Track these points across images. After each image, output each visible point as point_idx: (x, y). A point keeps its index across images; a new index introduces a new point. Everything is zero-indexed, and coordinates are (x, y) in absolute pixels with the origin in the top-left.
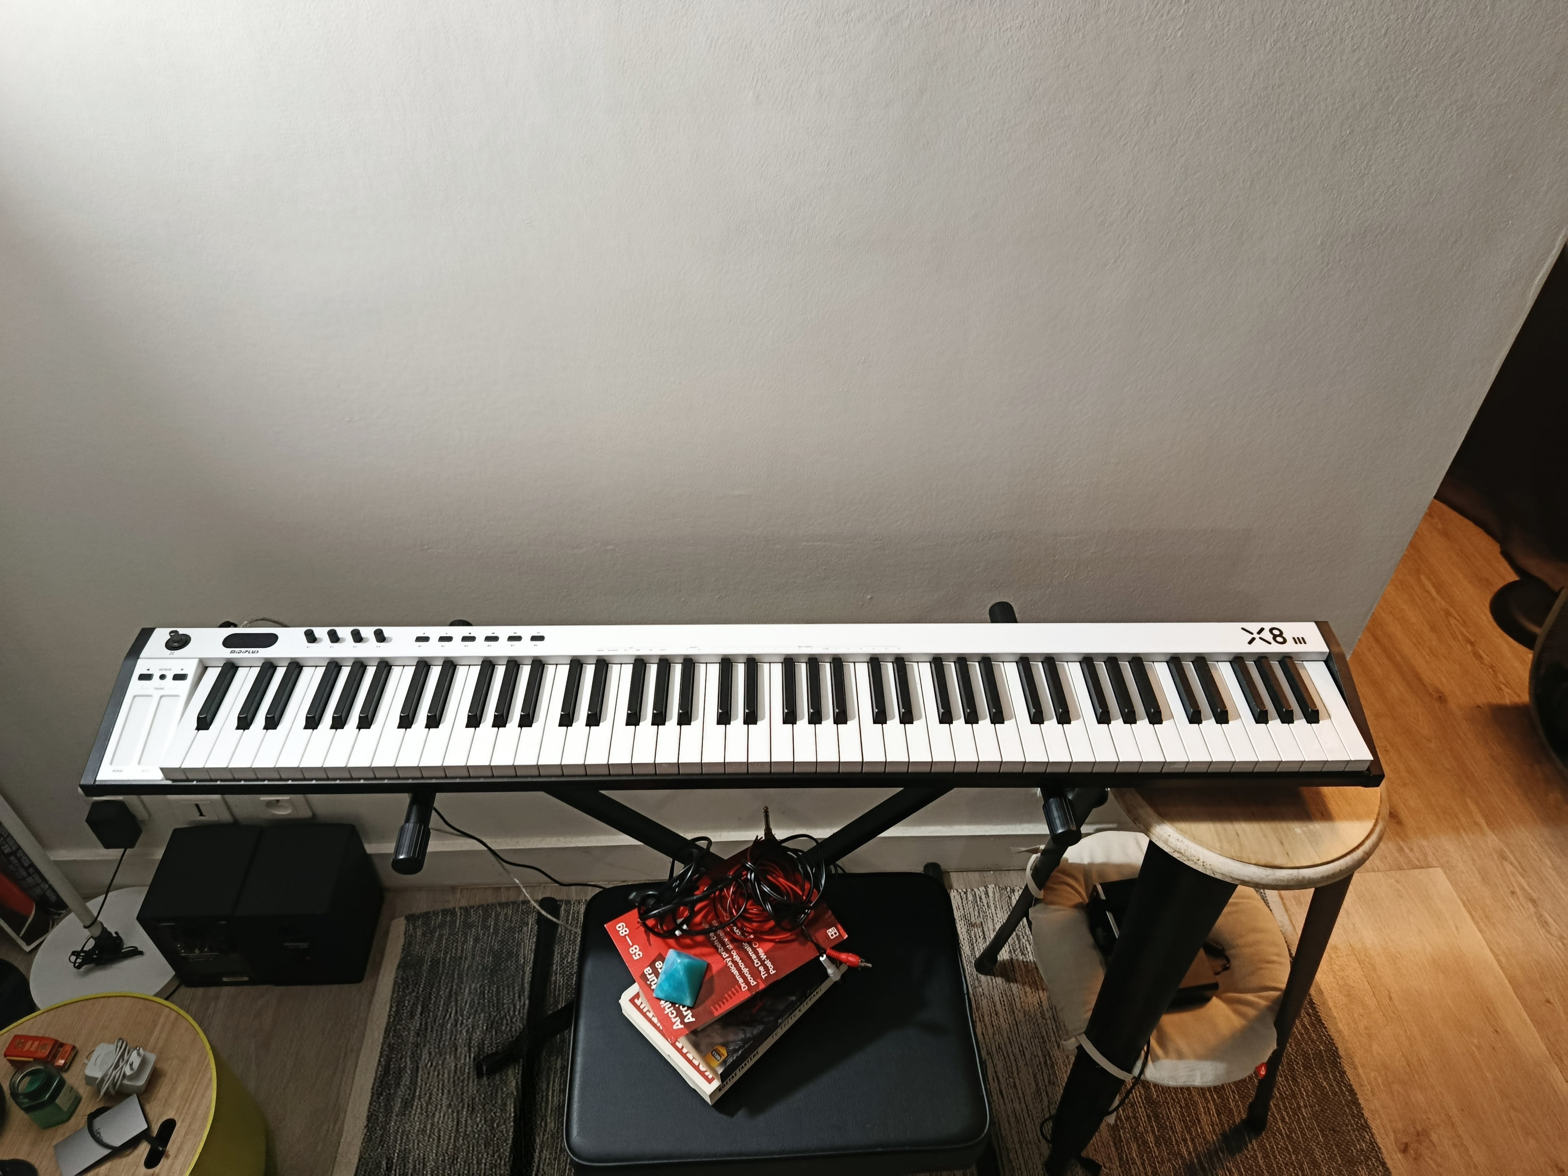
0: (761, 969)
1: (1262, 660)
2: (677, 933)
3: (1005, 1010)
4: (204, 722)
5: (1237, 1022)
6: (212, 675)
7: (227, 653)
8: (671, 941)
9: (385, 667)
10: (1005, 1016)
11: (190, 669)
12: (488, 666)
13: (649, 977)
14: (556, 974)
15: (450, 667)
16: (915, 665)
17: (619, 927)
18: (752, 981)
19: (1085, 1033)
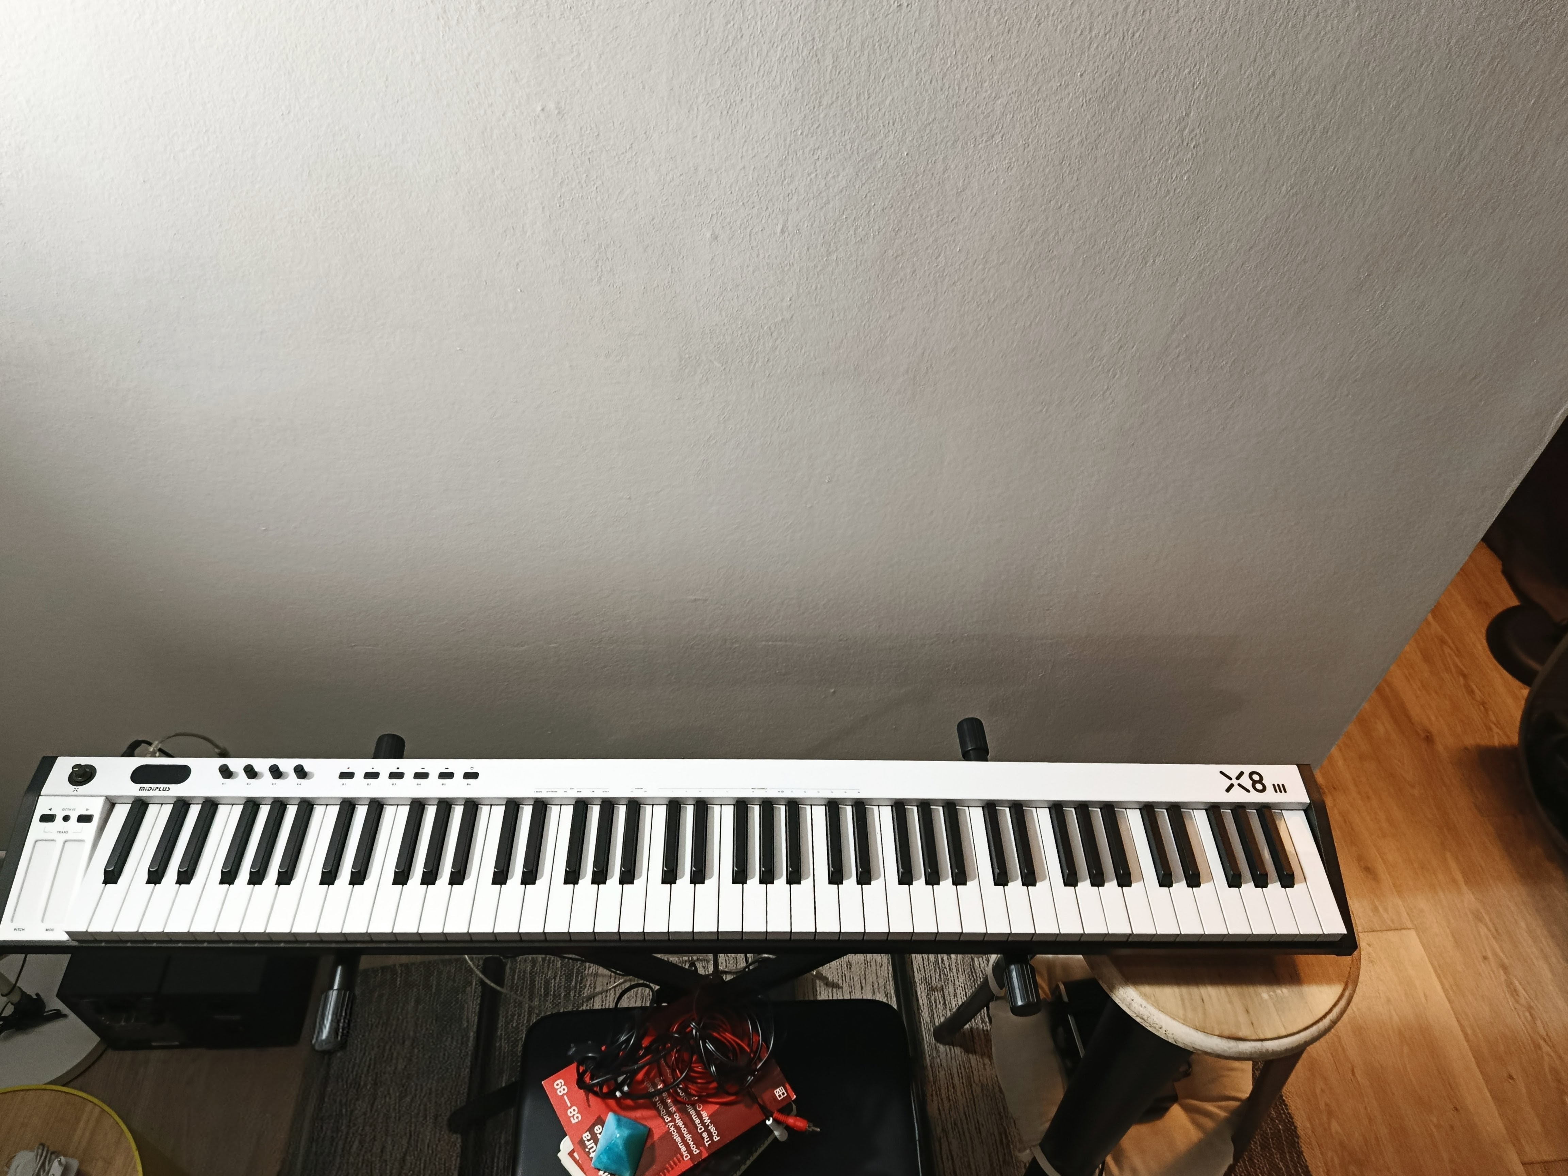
0: (705, 1135)
1: (1238, 809)
2: (618, 1094)
3: (963, 1083)
4: (112, 876)
5: (1195, 1135)
6: (121, 813)
7: (135, 790)
8: (612, 1102)
9: (307, 807)
10: (963, 1090)
11: (96, 808)
12: (417, 807)
13: (587, 1143)
15: (377, 807)
16: (874, 809)
17: (558, 1085)
18: (694, 1149)
19: (1041, 1145)
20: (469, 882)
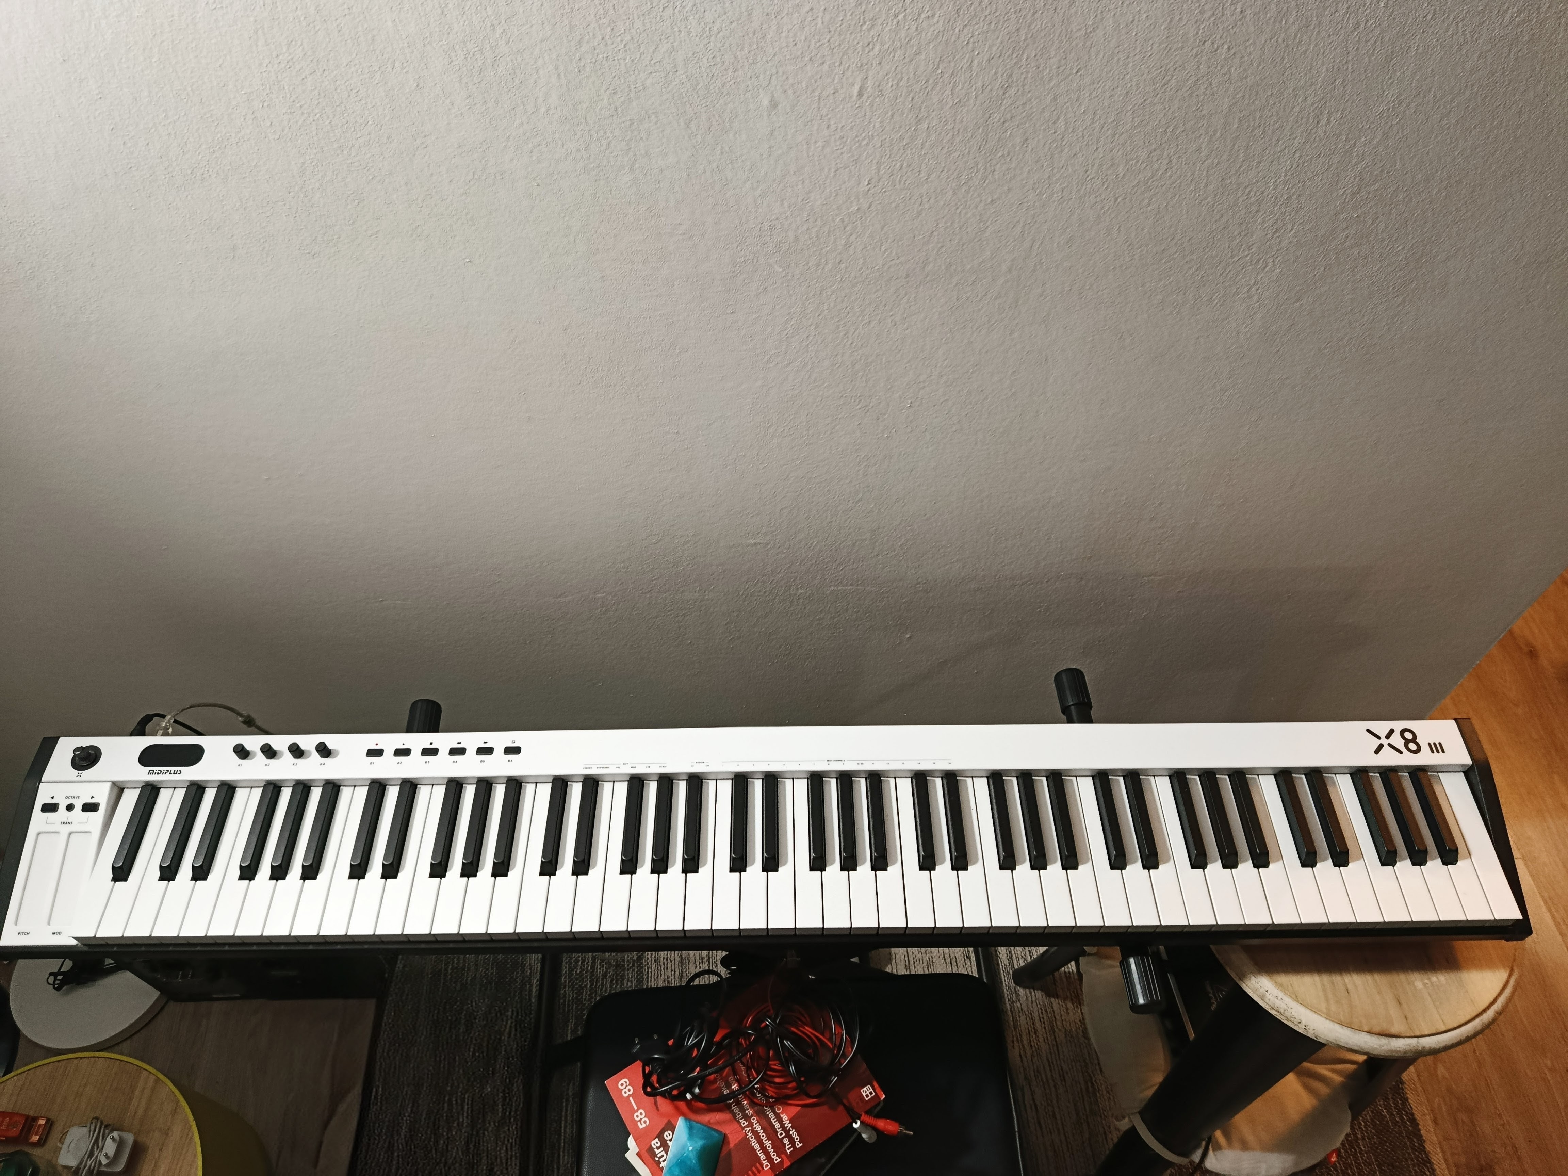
0: (786, 1141)
1: (1388, 773)
2: (688, 1096)
3: (1045, 1028)
4: (121, 873)
5: (1307, 1102)
6: (130, 799)
7: (143, 774)
8: (682, 1105)
9: (332, 789)
10: (1045, 1035)
11: (102, 795)
12: (455, 787)
13: (657, 1151)
14: (565, 987)
15: (409, 788)
16: (969, 780)
17: (622, 1085)
18: (775, 1157)
20: (514, 873)
